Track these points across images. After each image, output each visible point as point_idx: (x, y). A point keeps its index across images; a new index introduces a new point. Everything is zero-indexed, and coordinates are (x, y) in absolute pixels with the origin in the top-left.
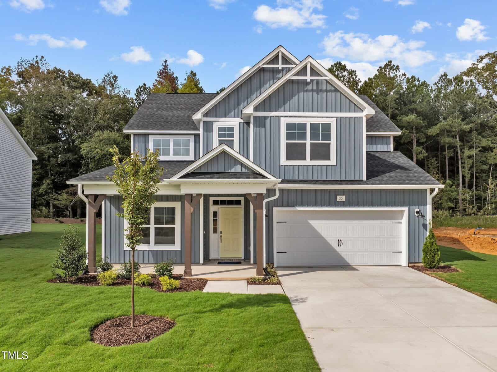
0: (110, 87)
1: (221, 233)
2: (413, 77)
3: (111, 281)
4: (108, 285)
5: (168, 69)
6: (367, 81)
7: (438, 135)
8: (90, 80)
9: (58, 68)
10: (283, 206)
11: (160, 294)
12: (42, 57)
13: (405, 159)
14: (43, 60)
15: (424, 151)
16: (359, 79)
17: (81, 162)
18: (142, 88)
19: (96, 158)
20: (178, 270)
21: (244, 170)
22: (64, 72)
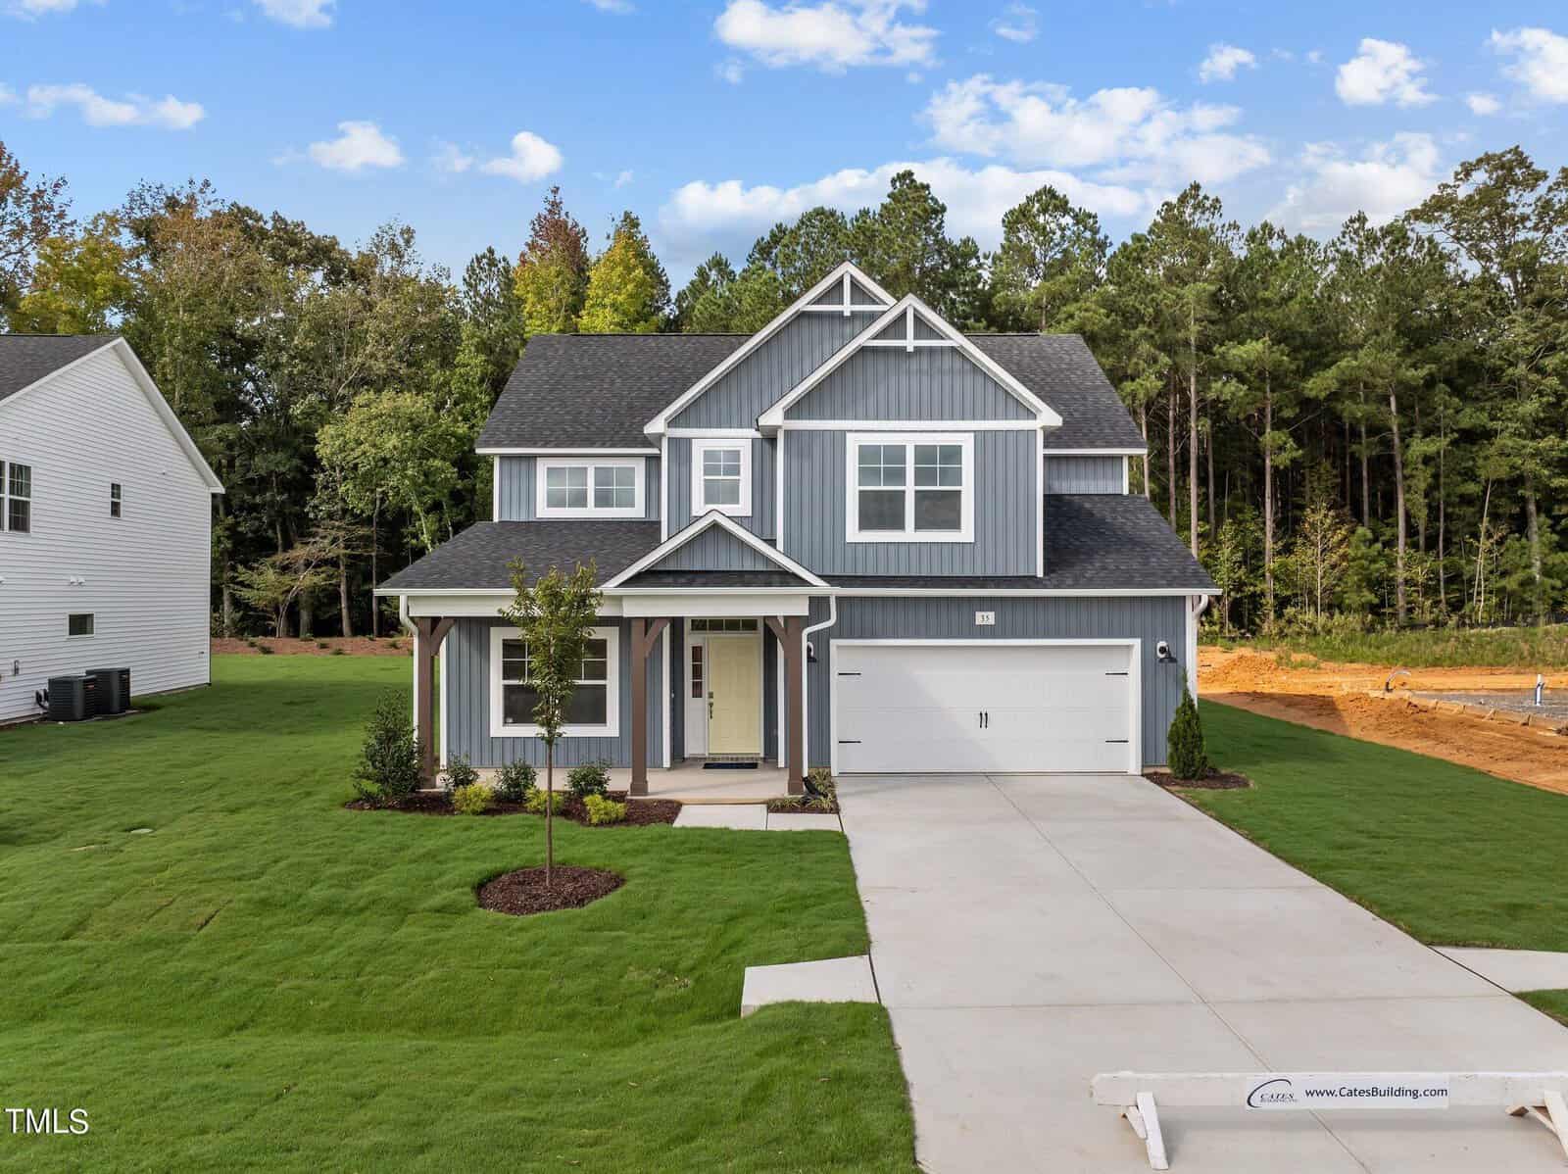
0: (393, 259)
1: (711, 695)
2: (1265, 226)
3: (480, 806)
4: (475, 813)
5: (563, 213)
6: (1129, 242)
7: (1334, 396)
8: (334, 237)
9: (242, 206)
10: (851, 636)
11: (587, 829)
12: (207, 184)
13: (1153, 516)
14: (209, 191)
15: (1291, 443)
16: (1106, 237)
17: (314, 476)
18: (485, 261)
19: (362, 470)
20: (619, 781)
21: (760, 567)
22: (260, 218)
